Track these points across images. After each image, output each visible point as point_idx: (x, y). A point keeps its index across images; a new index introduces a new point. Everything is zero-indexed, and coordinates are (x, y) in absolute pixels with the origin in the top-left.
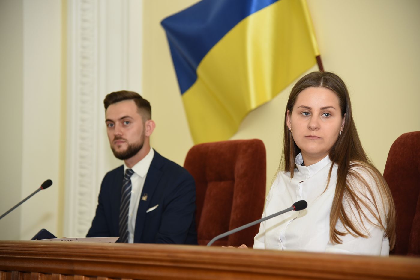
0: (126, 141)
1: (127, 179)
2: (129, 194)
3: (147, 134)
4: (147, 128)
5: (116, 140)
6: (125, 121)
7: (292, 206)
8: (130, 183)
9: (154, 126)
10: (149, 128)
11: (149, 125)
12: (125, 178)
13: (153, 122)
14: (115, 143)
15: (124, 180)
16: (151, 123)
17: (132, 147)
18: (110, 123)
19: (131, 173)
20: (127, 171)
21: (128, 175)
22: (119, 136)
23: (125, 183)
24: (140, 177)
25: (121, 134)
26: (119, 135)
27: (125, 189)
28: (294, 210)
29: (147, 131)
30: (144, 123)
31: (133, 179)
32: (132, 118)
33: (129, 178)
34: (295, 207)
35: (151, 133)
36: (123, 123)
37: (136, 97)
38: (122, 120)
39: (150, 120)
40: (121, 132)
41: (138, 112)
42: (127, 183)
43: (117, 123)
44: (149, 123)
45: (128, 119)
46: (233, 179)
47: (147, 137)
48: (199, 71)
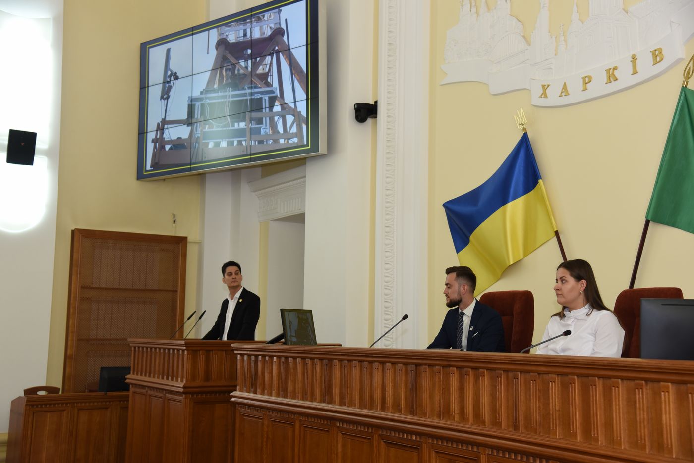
0: (449, 297)
2: (462, 327)
3: (462, 293)
4: (462, 290)
8: (462, 320)
11: (463, 288)
12: (459, 317)
16: (465, 287)
17: (452, 301)
19: (462, 313)
23: (459, 320)
24: (468, 316)
27: (459, 323)
30: (459, 287)
31: (464, 318)
33: (462, 317)
40: (448, 292)
41: (455, 280)
44: (463, 286)
46: (512, 315)
48: (471, 238)
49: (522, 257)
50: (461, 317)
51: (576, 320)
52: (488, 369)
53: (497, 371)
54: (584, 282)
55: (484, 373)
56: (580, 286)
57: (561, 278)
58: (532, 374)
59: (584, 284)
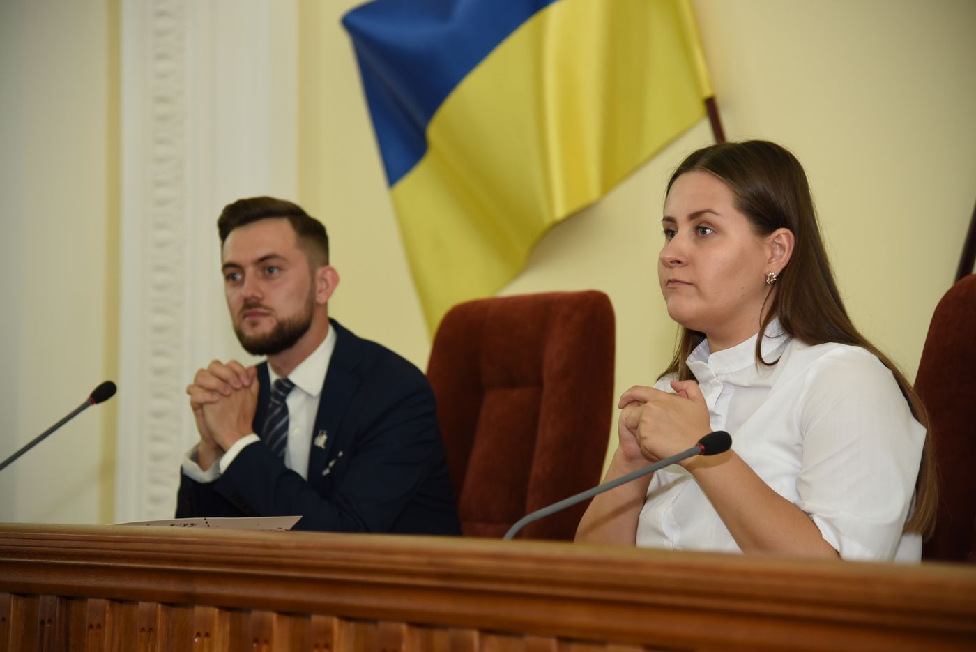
0: (269, 312)
1: (277, 402)
2: (283, 436)
3: (320, 298)
4: (320, 285)
5: (248, 309)
6: (268, 266)
7: (696, 445)
8: (285, 411)
9: (336, 279)
10: (324, 286)
11: (324, 279)
12: (273, 399)
13: (333, 270)
14: (244, 317)
15: (270, 406)
16: (329, 274)
17: (286, 328)
18: (232, 271)
19: (287, 387)
20: (278, 383)
21: (281, 393)
22: (254, 300)
23: (273, 410)
24: (309, 395)
25: (258, 295)
26: (253, 297)
27: (273, 424)
28: (700, 454)
29: (320, 292)
30: (312, 273)
31: (293, 402)
32: (284, 259)
33: (283, 400)
34: (703, 447)
35: (329, 295)
36: (263, 269)
37: (294, 213)
38: (262, 264)
39: (327, 267)
40: (260, 291)
41: (300, 246)
42: (278, 411)
43: (250, 271)
44: (324, 273)
45: (273, 262)
46: (539, 384)
47: (318, 305)
48: (435, 132)
49: (593, 193)
50: (277, 396)
51: (731, 391)
52: (347, 616)
53: (382, 625)
54: (784, 240)
55: (328, 632)
56: (768, 253)
57: (694, 216)
58: (531, 640)
59: (782, 247)
